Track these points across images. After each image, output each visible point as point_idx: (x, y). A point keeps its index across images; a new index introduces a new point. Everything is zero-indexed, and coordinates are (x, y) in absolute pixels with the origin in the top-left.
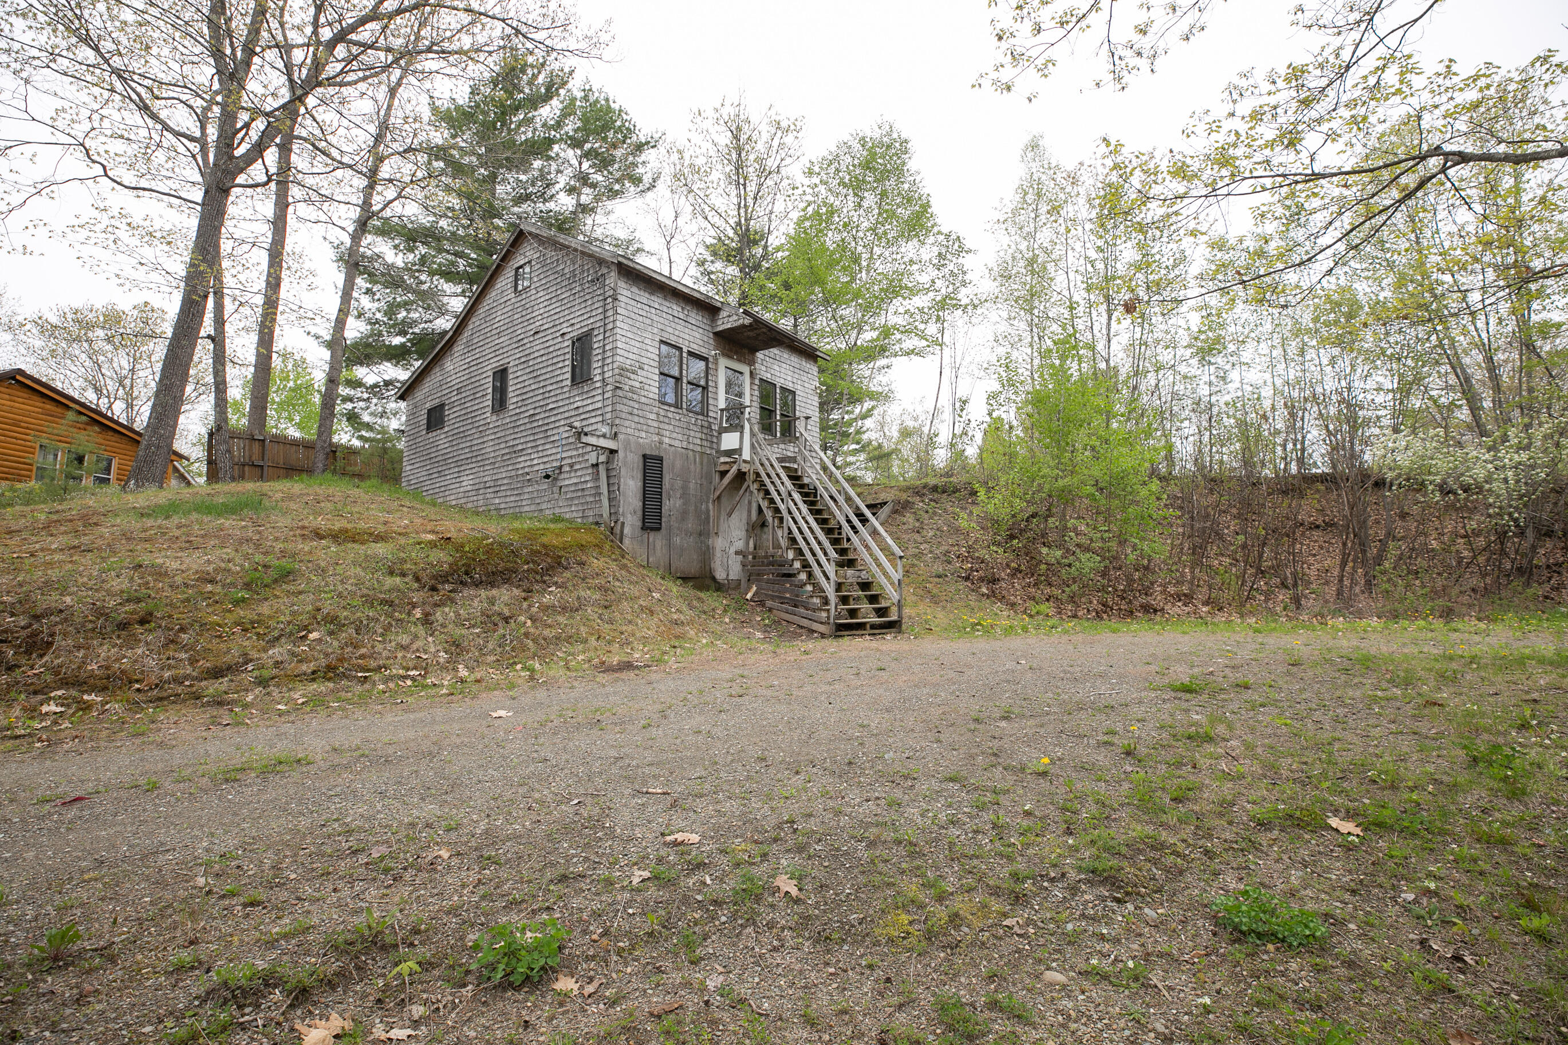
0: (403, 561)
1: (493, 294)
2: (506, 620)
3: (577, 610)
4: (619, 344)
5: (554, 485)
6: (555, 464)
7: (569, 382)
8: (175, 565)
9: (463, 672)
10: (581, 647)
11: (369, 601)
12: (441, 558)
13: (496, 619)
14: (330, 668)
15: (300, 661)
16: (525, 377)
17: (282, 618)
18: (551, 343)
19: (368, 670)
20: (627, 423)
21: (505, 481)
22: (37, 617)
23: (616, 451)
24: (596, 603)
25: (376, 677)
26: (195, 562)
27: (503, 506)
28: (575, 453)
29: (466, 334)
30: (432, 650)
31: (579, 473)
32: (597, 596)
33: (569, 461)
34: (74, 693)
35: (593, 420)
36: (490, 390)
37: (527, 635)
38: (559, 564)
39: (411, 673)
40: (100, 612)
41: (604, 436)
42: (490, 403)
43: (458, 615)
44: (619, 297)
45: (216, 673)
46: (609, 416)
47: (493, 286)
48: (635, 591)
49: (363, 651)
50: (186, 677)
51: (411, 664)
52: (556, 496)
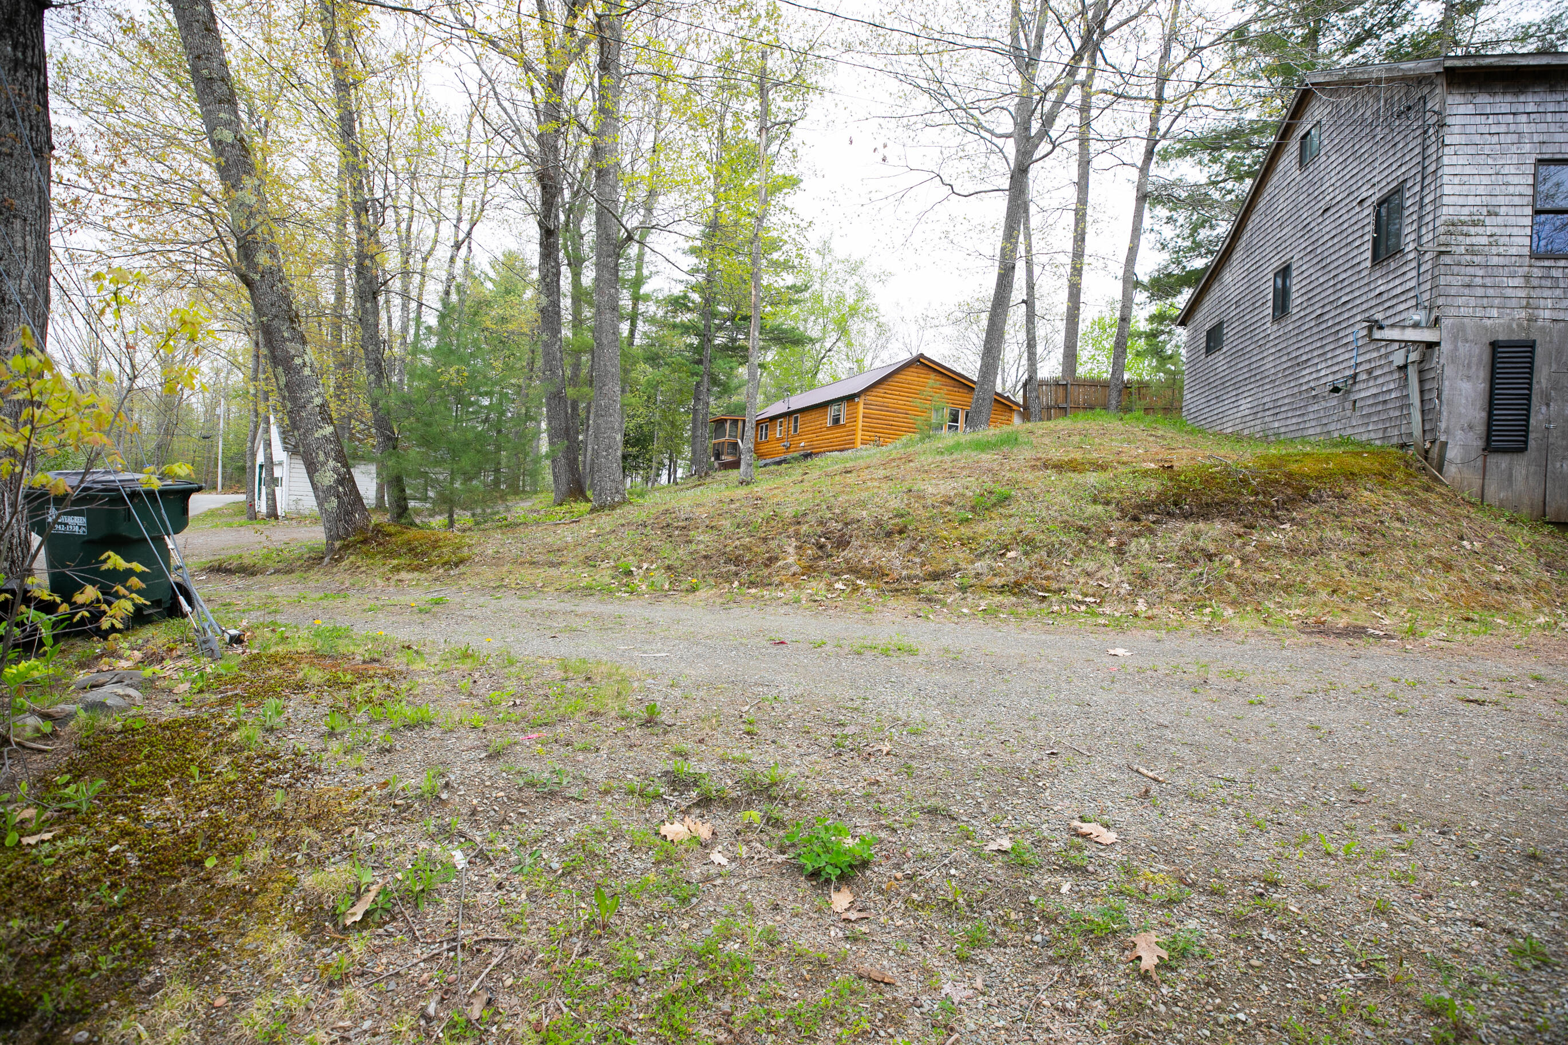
0: (1110, 489)
1: (1275, 179)
2: (1210, 557)
3: (1314, 554)
4: (1447, 190)
5: (1345, 400)
6: (1348, 373)
7: (1368, 263)
8: (930, 490)
9: (1141, 606)
10: (1303, 599)
11: (1066, 526)
12: (1152, 487)
13: (1196, 555)
14: (1017, 584)
15: (995, 575)
16: (1312, 271)
17: (990, 537)
18: (1345, 217)
19: (1049, 591)
20: (1460, 301)
21: (1286, 401)
22: (846, 524)
23: (1438, 344)
24: (1349, 547)
25: (1054, 598)
26: (946, 488)
27: (1283, 430)
28: (1375, 354)
29: (1245, 237)
30: (1117, 580)
31: (1380, 381)
32: (1355, 538)
33: (1367, 366)
34: (853, 578)
35: (1402, 307)
36: (1271, 296)
37: (1230, 577)
38: (1304, 496)
39: (1087, 599)
40: (879, 524)
41: (1416, 325)
42: (1270, 310)
43: (1153, 546)
44: (1449, 121)
45: (935, 576)
46: (1426, 296)
47: (1274, 169)
48: (1427, 536)
49: (1048, 573)
50: (916, 577)
51: (1090, 591)
52: (1348, 413)
